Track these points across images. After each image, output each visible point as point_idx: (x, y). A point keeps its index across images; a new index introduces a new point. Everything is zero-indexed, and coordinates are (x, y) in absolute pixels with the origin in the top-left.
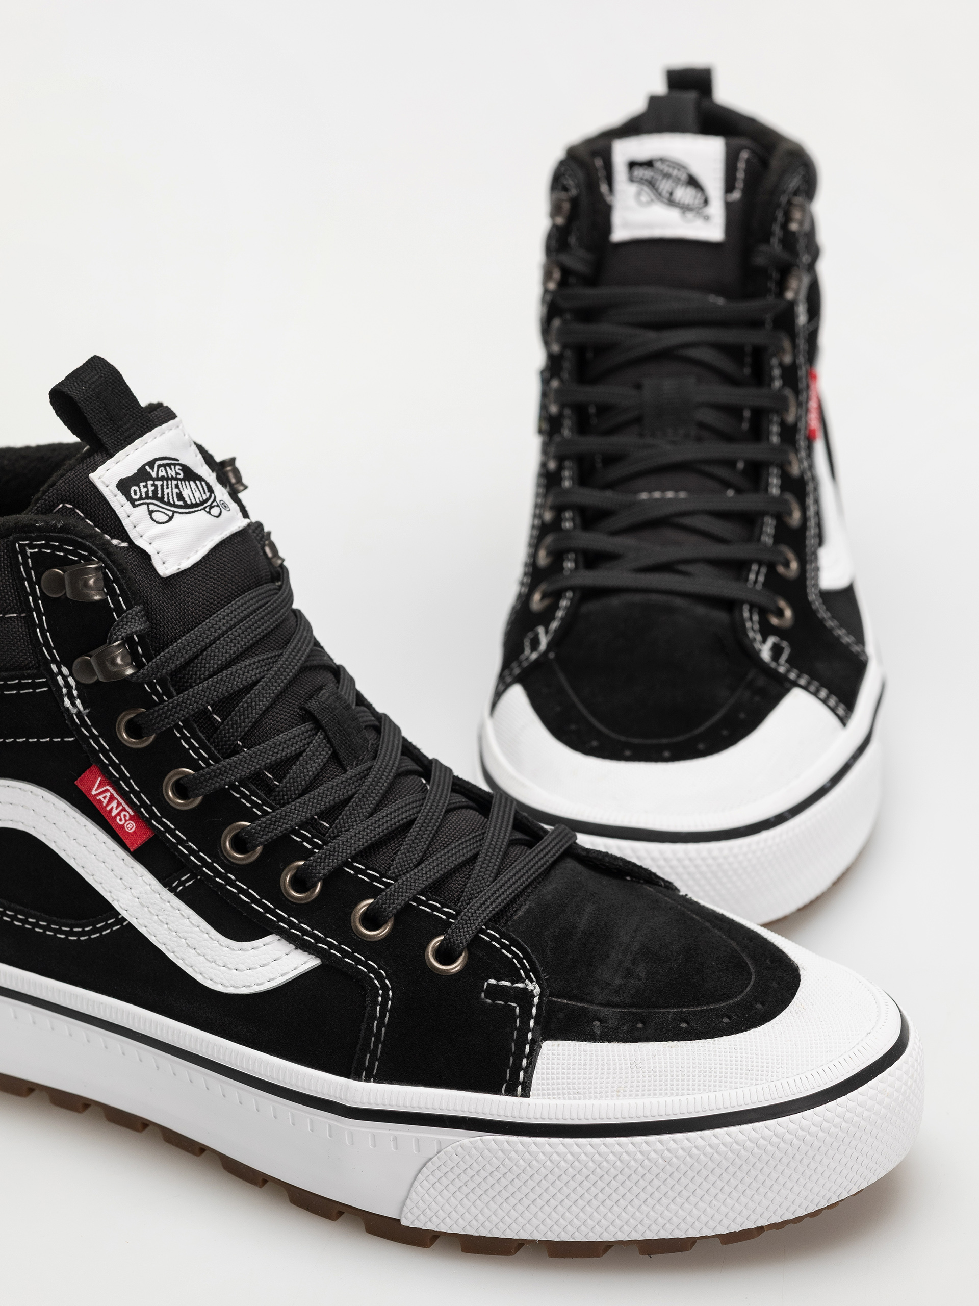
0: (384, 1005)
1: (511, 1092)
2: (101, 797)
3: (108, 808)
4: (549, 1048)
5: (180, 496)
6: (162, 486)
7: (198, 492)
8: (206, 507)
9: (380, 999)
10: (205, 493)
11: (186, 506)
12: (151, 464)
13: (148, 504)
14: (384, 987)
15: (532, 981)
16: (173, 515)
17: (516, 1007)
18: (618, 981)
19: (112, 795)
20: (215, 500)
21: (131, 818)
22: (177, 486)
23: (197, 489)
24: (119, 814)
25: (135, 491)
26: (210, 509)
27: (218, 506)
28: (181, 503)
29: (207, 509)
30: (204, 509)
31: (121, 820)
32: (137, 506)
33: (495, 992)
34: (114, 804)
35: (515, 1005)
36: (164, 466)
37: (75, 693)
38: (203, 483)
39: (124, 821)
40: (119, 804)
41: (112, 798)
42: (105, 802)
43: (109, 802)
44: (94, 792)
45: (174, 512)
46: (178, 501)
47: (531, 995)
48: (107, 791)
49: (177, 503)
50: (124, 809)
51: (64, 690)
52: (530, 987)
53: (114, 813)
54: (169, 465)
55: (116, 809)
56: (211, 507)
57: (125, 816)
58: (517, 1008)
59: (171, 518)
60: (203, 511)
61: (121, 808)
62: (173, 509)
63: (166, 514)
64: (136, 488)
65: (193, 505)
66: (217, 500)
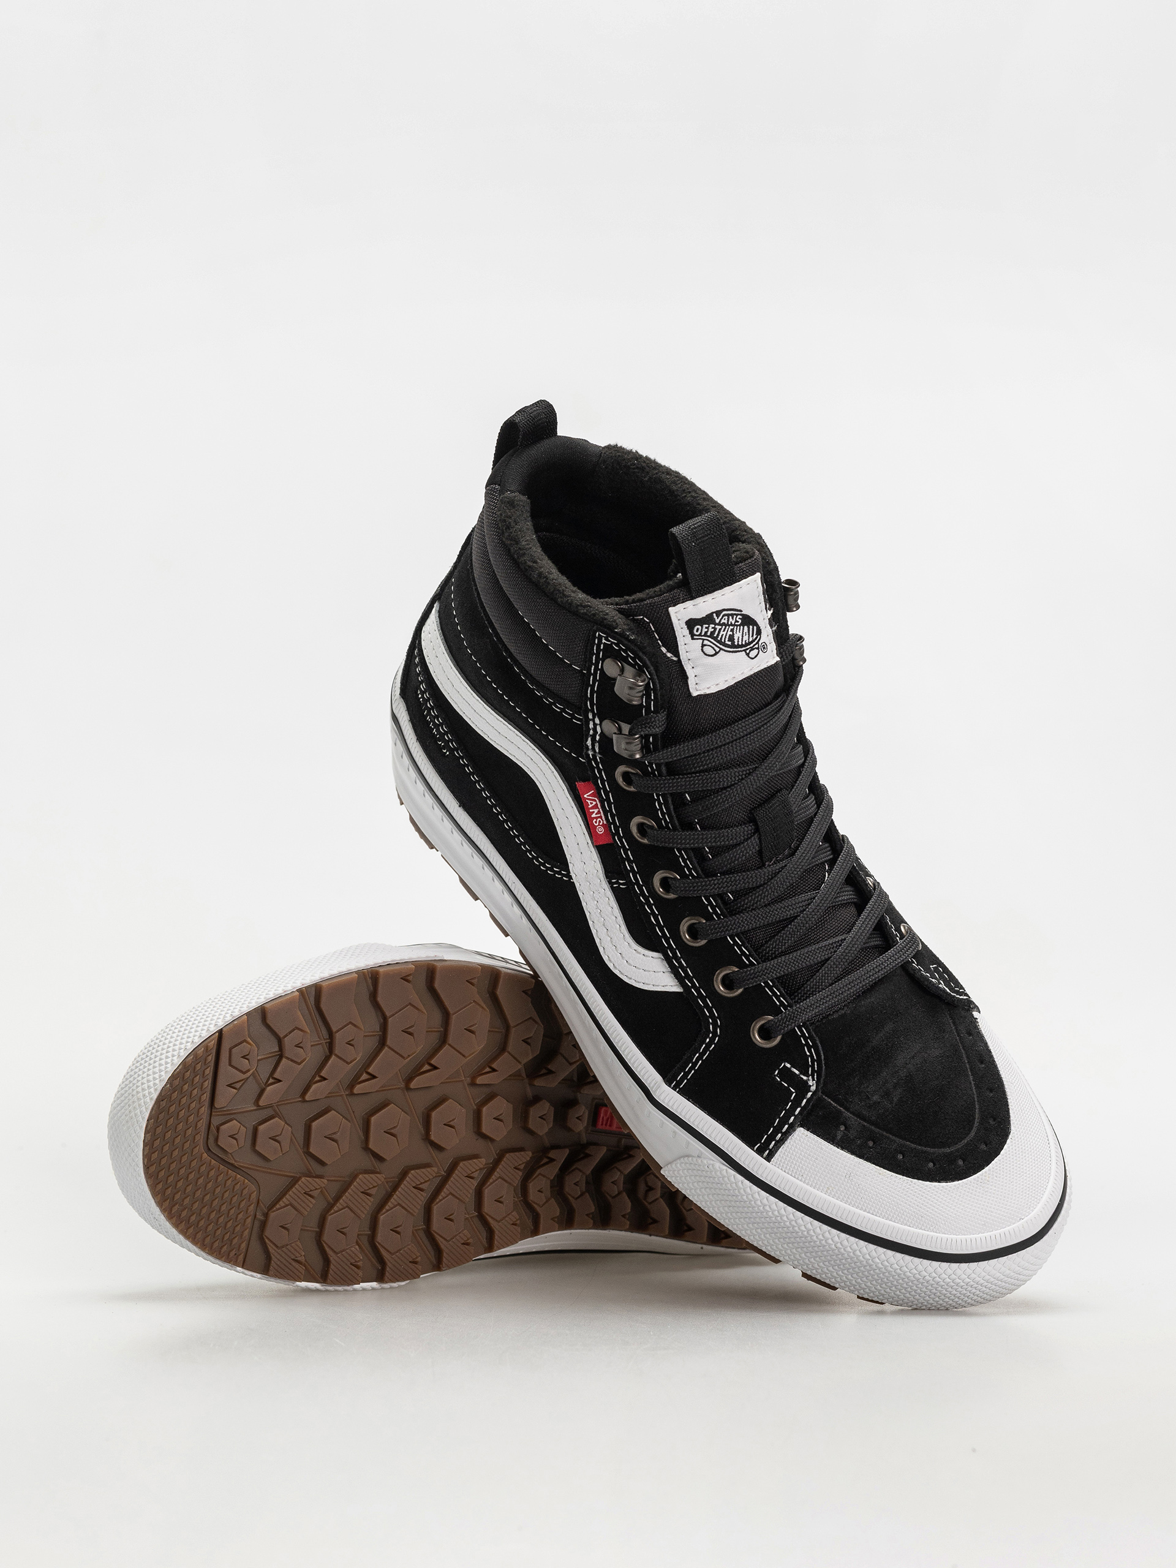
0: (708, 1045)
1: (760, 1152)
2: (589, 802)
3: (591, 811)
4: (801, 1133)
5: (731, 638)
6: (720, 629)
7: (747, 635)
8: (747, 649)
9: (708, 1040)
10: (753, 636)
11: (733, 646)
12: (718, 613)
13: (704, 640)
14: (715, 1033)
15: (813, 1080)
16: (719, 651)
17: (793, 1093)
18: (876, 1098)
19: (597, 804)
20: (758, 643)
21: (603, 825)
22: (732, 630)
23: (747, 633)
24: (596, 818)
25: (698, 629)
26: (750, 651)
27: (758, 648)
28: (730, 643)
29: (748, 651)
30: (745, 650)
31: (596, 822)
32: (695, 639)
33: (785, 1073)
34: (596, 811)
35: (793, 1091)
36: (728, 615)
37: (598, 738)
38: (755, 627)
39: (597, 824)
40: (599, 812)
41: (596, 807)
42: (590, 806)
43: (593, 808)
44: (585, 796)
45: (721, 649)
46: (728, 641)
47: (807, 1088)
48: (595, 801)
49: (727, 642)
50: (601, 817)
51: (591, 732)
52: (810, 1083)
53: (594, 815)
54: (732, 615)
55: (594, 812)
56: (752, 649)
57: (600, 822)
58: (794, 1094)
59: (716, 653)
60: (744, 652)
61: (599, 815)
62: (721, 646)
63: (713, 648)
64: (699, 627)
65: (739, 646)
66: (760, 643)
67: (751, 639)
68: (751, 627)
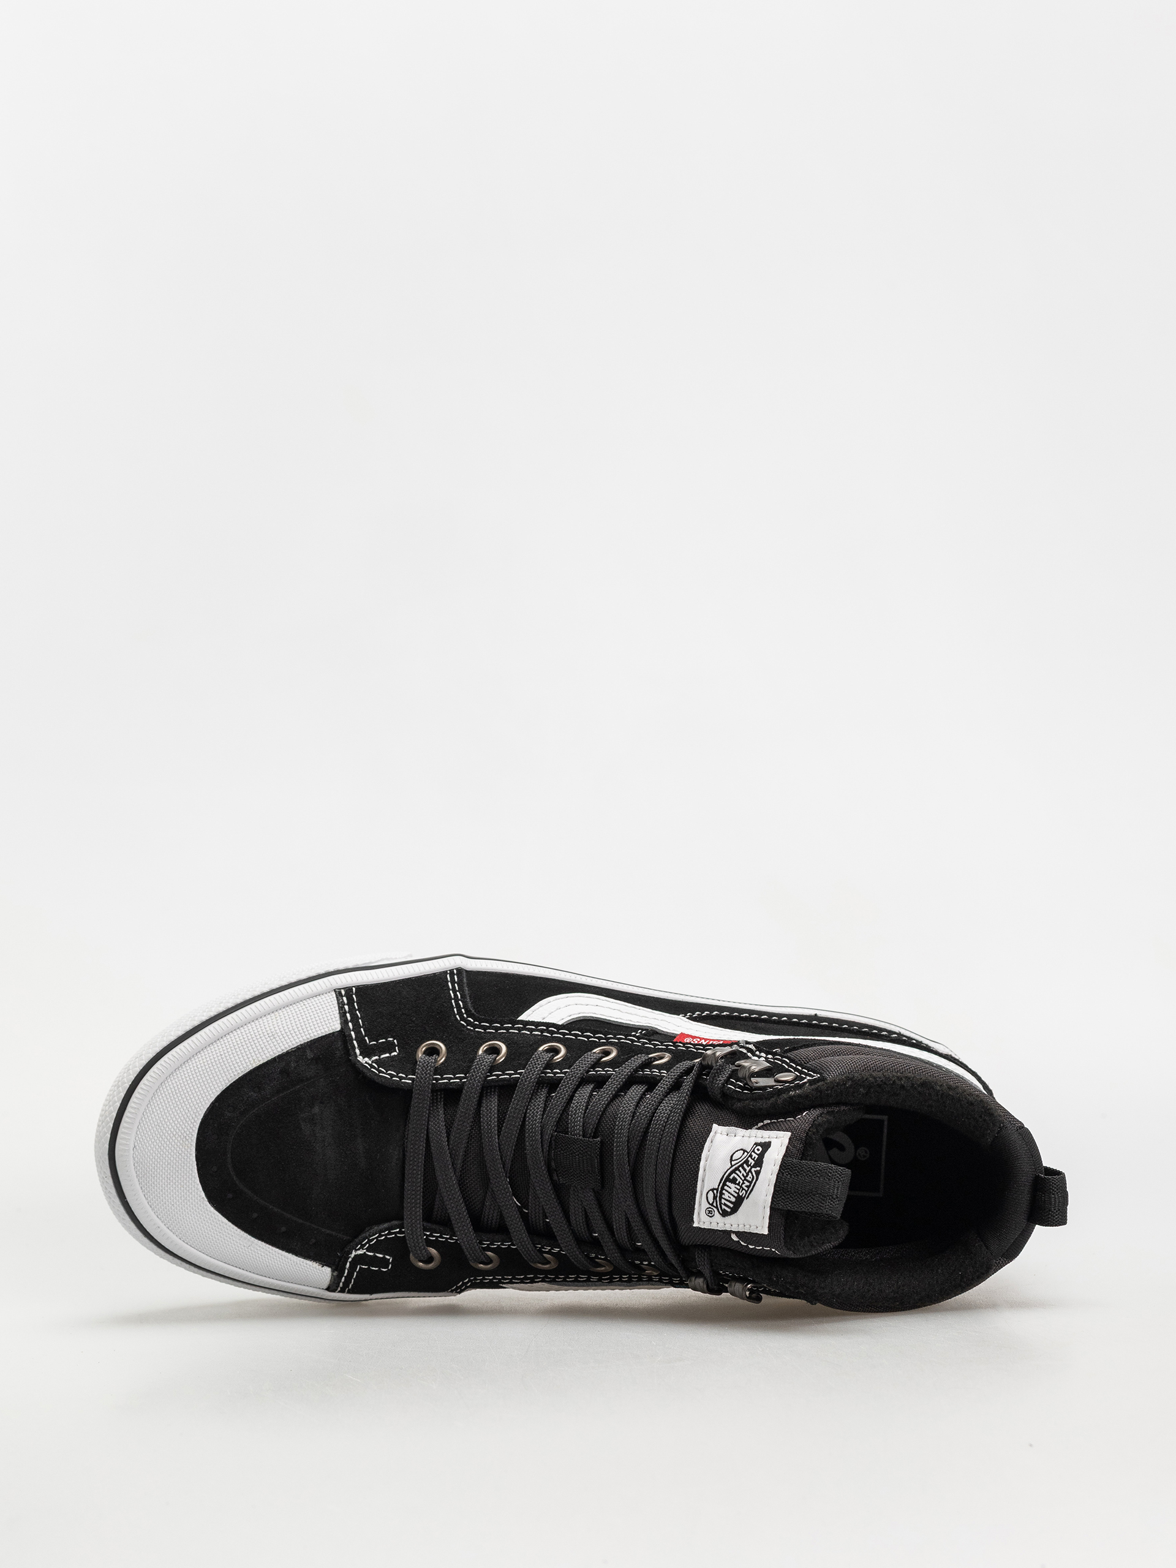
0: (459, 1009)
1: (348, 990)
4: (336, 1026)
5: (734, 1181)
7: (727, 1198)
8: (717, 1192)
9: (463, 1010)
11: (728, 1179)
12: (758, 1173)
13: (748, 1153)
14: (462, 1019)
15: (366, 1063)
16: (731, 1164)
17: (370, 1042)
20: (717, 1207)
22: (739, 1183)
23: (729, 1199)
25: (758, 1150)
26: (714, 1194)
27: (713, 1205)
28: (731, 1177)
29: (715, 1191)
30: (717, 1190)
33: (390, 1048)
35: (371, 1045)
36: (750, 1182)
38: (729, 1211)
45: (732, 1166)
47: (364, 1054)
49: (734, 1175)
52: (366, 1059)
56: (715, 1198)
58: (368, 1042)
59: (731, 1160)
60: (717, 1187)
62: (734, 1167)
63: (737, 1160)
64: (758, 1152)
65: (724, 1184)
66: (715, 1209)
67: (723, 1201)
68: (731, 1206)
